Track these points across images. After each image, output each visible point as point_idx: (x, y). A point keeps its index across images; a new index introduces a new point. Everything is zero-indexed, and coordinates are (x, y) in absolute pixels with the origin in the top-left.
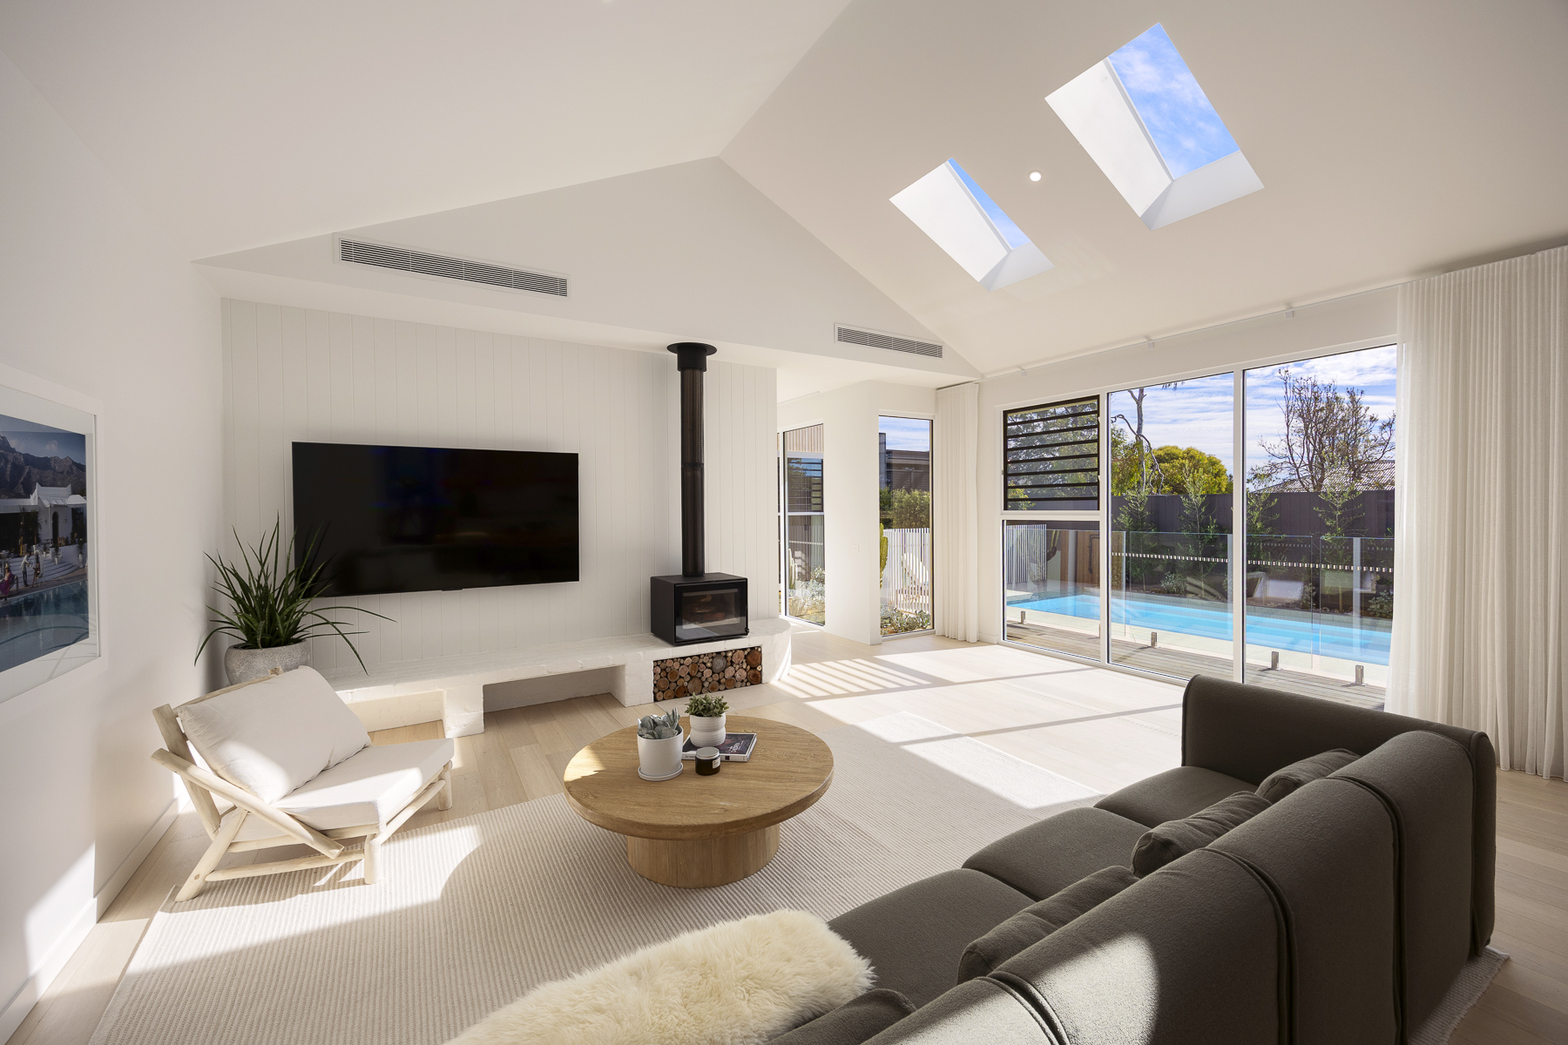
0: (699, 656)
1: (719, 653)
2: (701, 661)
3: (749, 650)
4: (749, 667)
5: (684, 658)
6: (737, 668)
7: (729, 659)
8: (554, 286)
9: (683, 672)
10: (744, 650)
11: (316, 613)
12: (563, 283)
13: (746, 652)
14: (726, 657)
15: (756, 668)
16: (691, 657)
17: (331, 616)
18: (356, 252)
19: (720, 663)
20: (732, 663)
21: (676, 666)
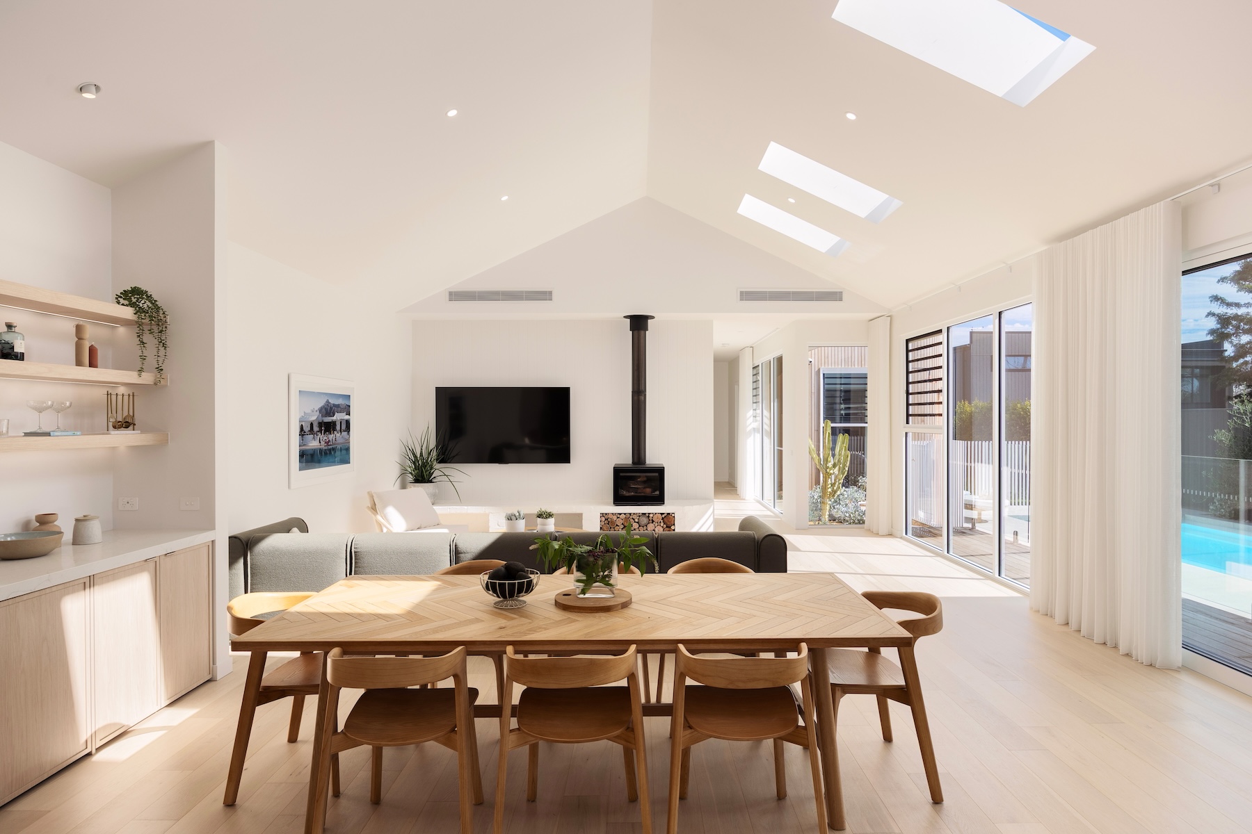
0: (630, 514)
1: (645, 514)
2: (631, 517)
3: (665, 515)
4: (665, 526)
5: (620, 514)
6: (656, 524)
7: (651, 519)
8: (545, 296)
9: (619, 522)
10: (662, 514)
11: (439, 469)
12: (550, 293)
13: (663, 516)
14: (649, 517)
15: (670, 527)
16: (625, 514)
17: (447, 472)
18: (456, 296)
19: (644, 520)
20: (653, 521)
21: (615, 518)
